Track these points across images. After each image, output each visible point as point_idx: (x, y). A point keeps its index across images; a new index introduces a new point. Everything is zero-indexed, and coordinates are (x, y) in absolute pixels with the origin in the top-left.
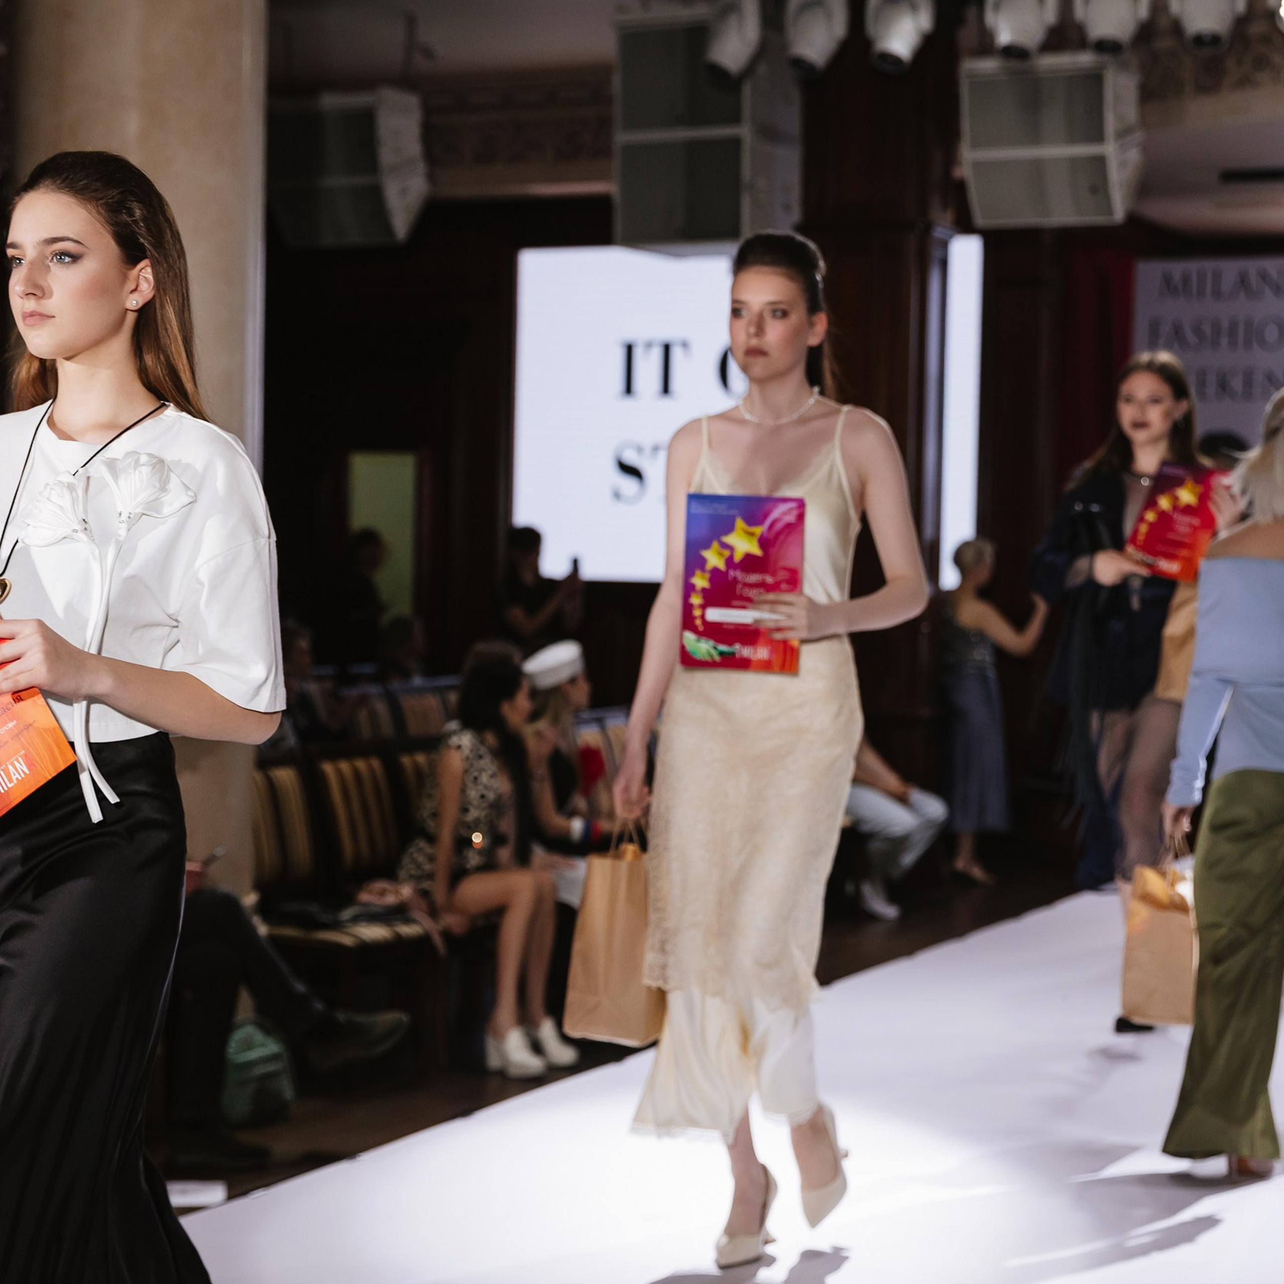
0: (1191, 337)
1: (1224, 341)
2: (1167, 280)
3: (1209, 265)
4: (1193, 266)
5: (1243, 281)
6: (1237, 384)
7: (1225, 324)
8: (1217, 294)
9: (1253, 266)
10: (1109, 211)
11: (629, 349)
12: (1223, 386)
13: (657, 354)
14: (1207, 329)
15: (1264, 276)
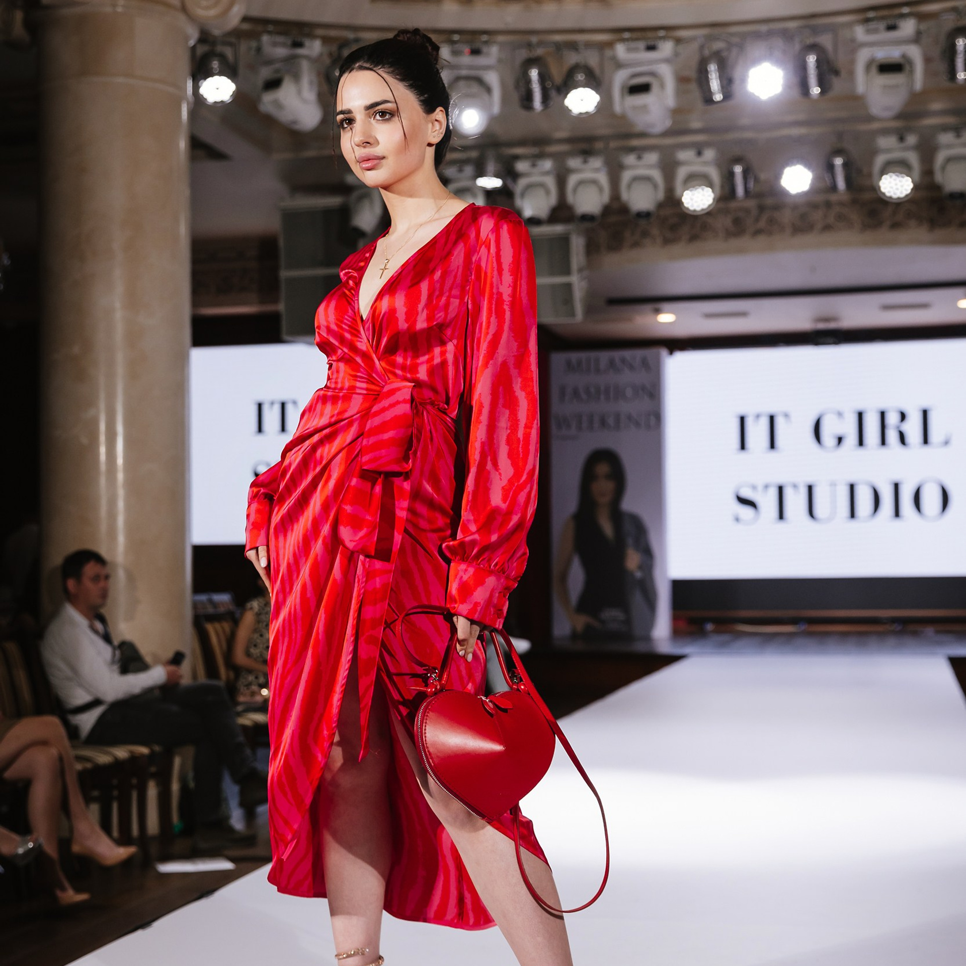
0: (584, 396)
1: (602, 397)
2: (569, 363)
3: (593, 355)
4: (583, 355)
5: (612, 363)
6: (611, 421)
7: (602, 388)
8: (598, 371)
9: (617, 354)
10: (572, 314)
11: (260, 406)
12: (603, 423)
13: (277, 409)
14: (592, 390)
15: (623, 360)
